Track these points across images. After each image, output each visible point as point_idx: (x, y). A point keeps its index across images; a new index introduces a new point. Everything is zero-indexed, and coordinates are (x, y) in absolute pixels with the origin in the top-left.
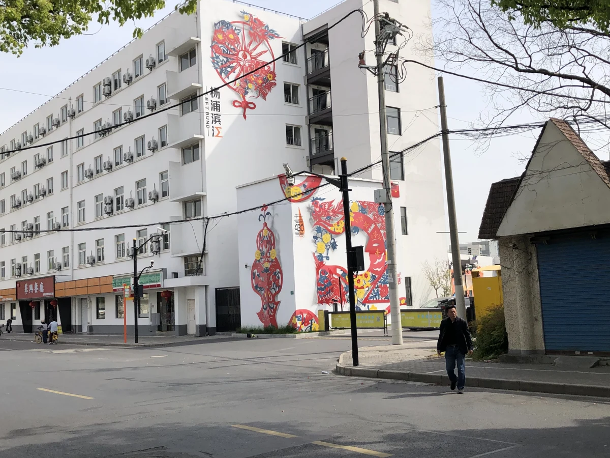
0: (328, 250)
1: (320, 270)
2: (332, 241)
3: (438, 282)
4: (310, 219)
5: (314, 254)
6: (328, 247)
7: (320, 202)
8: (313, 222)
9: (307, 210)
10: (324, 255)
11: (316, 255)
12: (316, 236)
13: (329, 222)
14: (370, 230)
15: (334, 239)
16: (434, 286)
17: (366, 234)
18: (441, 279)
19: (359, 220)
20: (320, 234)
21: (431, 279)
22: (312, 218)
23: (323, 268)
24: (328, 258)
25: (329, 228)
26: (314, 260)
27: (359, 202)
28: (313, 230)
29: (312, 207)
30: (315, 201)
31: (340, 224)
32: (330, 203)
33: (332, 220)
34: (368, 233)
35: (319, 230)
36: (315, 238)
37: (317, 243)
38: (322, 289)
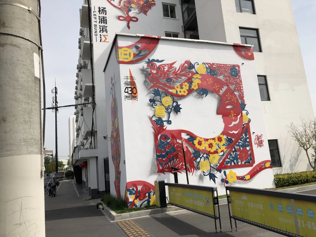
0: (169, 113)
1: (159, 136)
2: (175, 104)
3: (307, 143)
4: (145, 82)
5: (151, 119)
6: (169, 110)
7: (158, 64)
8: (148, 84)
9: (140, 72)
10: (164, 119)
11: (154, 119)
12: (153, 99)
13: (170, 84)
14: (221, 92)
15: (177, 102)
16: (304, 147)
17: (217, 96)
18: (310, 140)
19: (207, 82)
20: (158, 97)
21: (298, 140)
22: (148, 80)
23: (163, 133)
24: (169, 122)
25: (170, 91)
26: (151, 125)
27: (207, 64)
28: (149, 93)
29: (147, 69)
30: (151, 63)
31: (184, 86)
32: (171, 66)
33: (174, 82)
34: (219, 95)
35: (157, 93)
36: (152, 101)
37: (155, 107)
38: (164, 157)
